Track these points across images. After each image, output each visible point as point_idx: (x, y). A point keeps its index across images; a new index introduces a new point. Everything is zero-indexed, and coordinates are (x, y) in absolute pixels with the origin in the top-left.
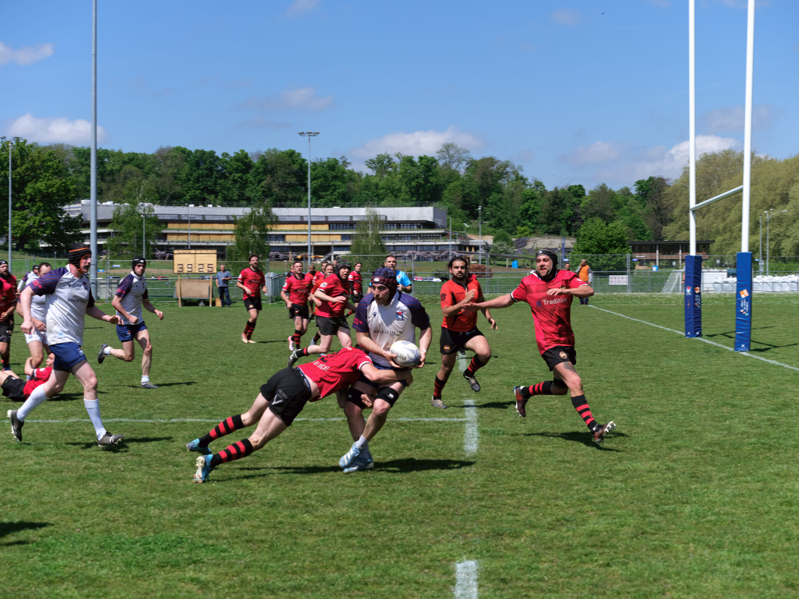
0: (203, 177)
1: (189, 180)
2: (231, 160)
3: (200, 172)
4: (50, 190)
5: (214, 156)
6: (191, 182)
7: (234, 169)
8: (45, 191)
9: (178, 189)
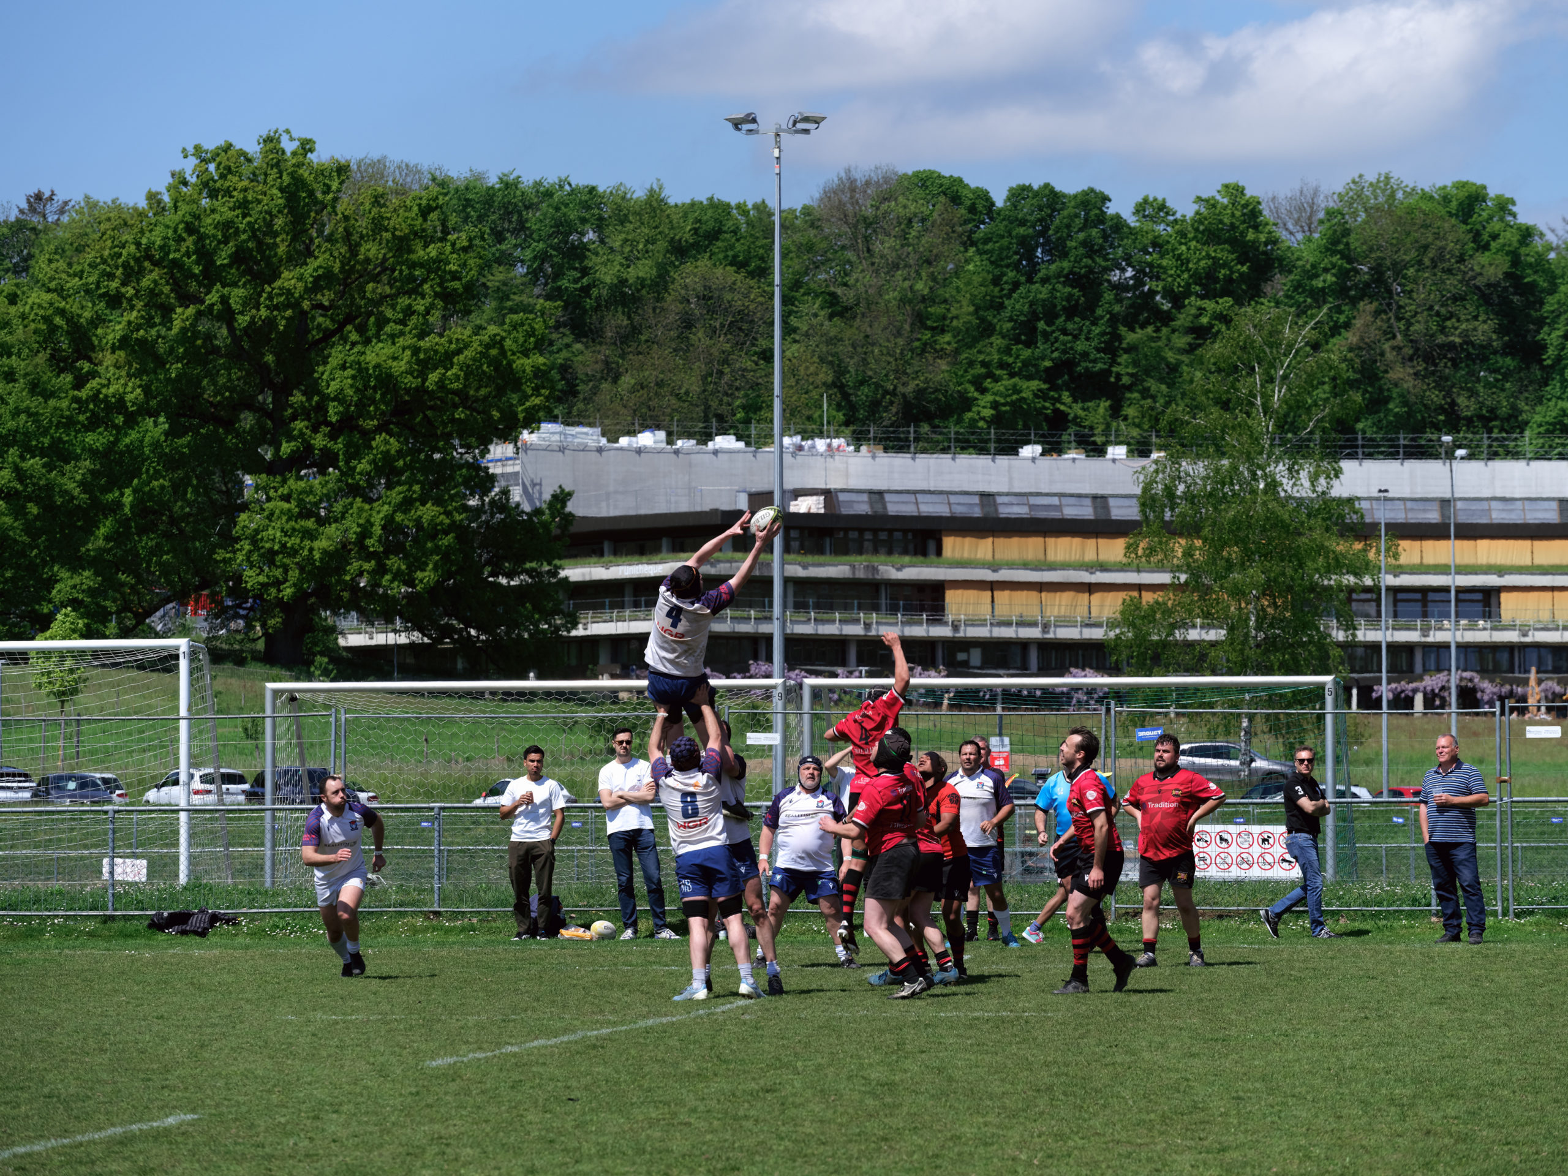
0: (1051, 316)
1: (987, 330)
2: (1183, 234)
3: (1042, 292)
4: (433, 377)
5: (1101, 218)
6: (997, 341)
7: (1197, 278)
8: (410, 382)
9: (941, 372)
